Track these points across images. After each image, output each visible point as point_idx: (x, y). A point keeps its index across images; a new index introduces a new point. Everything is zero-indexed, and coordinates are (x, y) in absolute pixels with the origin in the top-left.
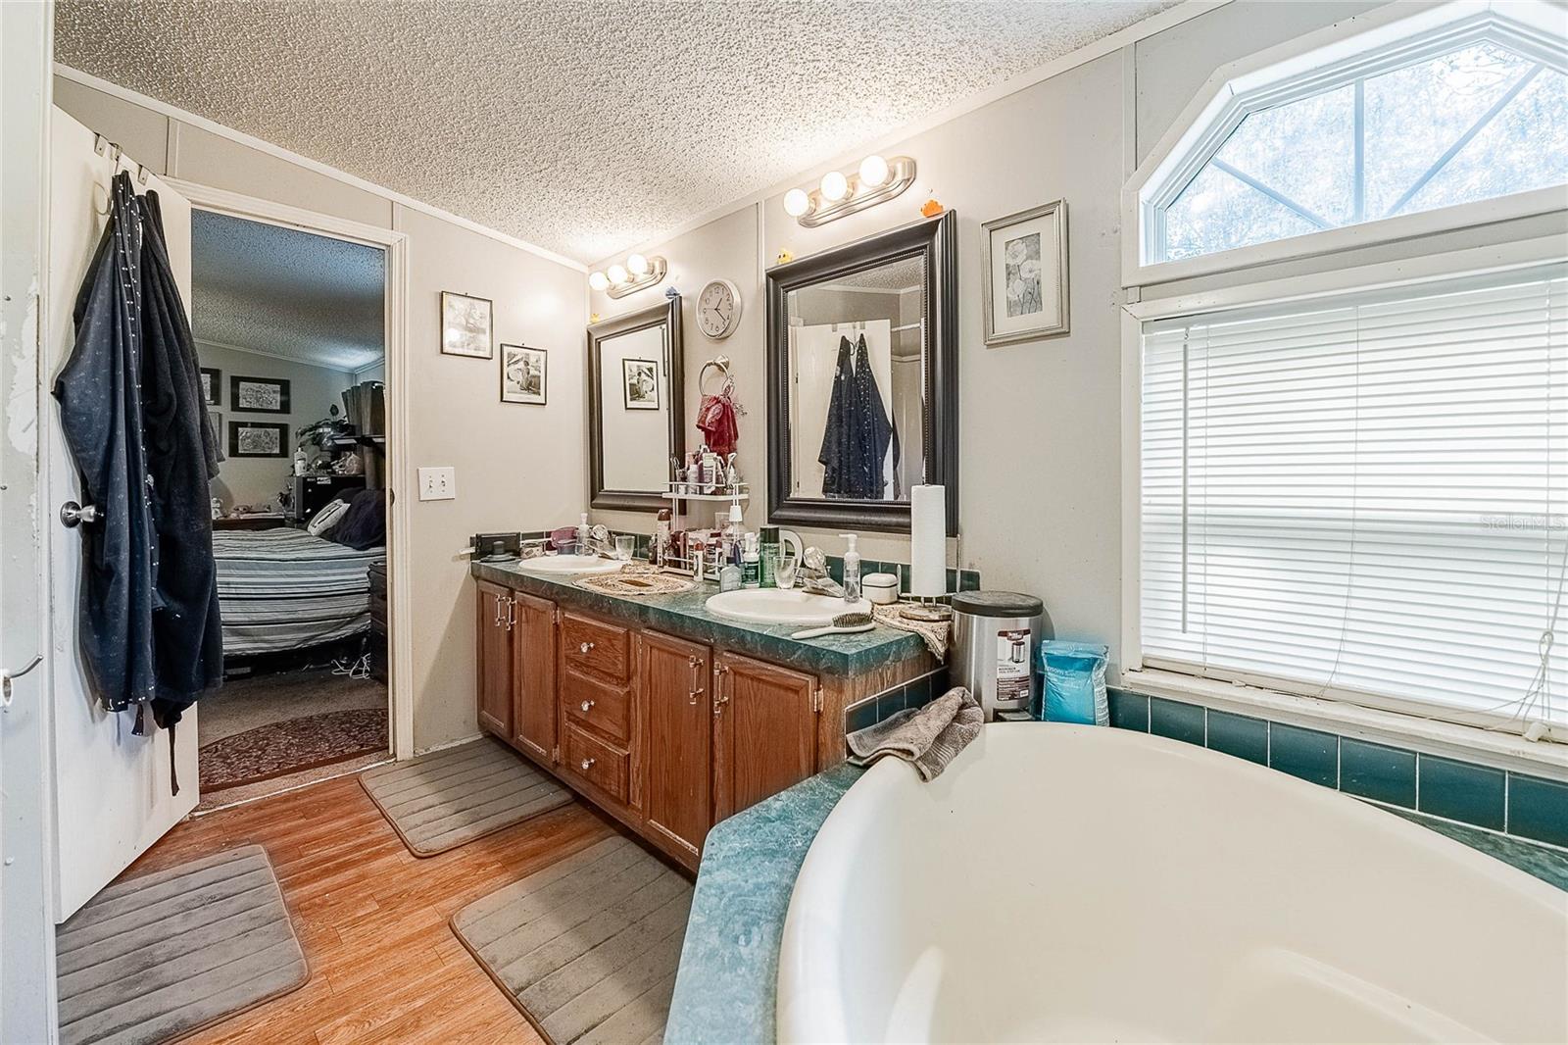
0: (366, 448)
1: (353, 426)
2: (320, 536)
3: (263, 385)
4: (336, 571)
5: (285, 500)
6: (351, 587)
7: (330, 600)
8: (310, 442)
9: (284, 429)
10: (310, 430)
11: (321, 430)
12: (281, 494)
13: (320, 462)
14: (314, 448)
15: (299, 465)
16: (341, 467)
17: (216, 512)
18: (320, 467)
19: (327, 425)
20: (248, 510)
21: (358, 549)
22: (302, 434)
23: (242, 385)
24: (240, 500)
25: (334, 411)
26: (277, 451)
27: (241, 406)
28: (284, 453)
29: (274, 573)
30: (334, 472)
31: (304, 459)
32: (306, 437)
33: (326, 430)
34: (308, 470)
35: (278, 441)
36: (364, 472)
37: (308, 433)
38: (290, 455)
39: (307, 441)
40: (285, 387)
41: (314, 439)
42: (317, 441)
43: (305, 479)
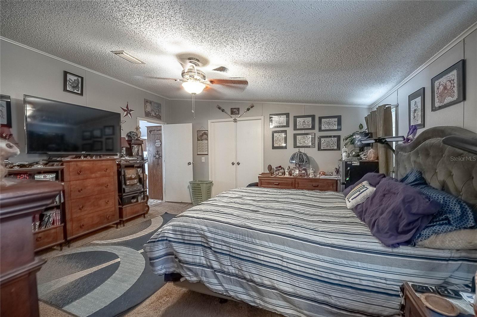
0: (379, 145)
1: (371, 133)
2: (352, 209)
3: (330, 119)
4: (365, 265)
5: (338, 171)
6: (380, 285)
7: (359, 294)
8: (349, 143)
9: (339, 137)
10: (350, 137)
11: (354, 137)
12: (336, 168)
13: (354, 153)
14: (351, 146)
15: (344, 154)
16: (364, 155)
17: (312, 174)
18: (354, 156)
19: (358, 134)
20: (324, 174)
21: (388, 246)
22: (346, 139)
23: (323, 120)
24: (322, 169)
25: (361, 127)
26: (336, 148)
27: (322, 129)
28: (339, 148)
29: (314, 255)
30: (361, 159)
31: (346, 152)
32: (348, 140)
33: (357, 136)
34: (348, 157)
35: (336, 143)
36: (378, 158)
37: (349, 139)
38: (341, 150)
39: (348, 142)
40: (339, 118)
41: (351, 141)
42: (352, 142)
43: (346, 162)
